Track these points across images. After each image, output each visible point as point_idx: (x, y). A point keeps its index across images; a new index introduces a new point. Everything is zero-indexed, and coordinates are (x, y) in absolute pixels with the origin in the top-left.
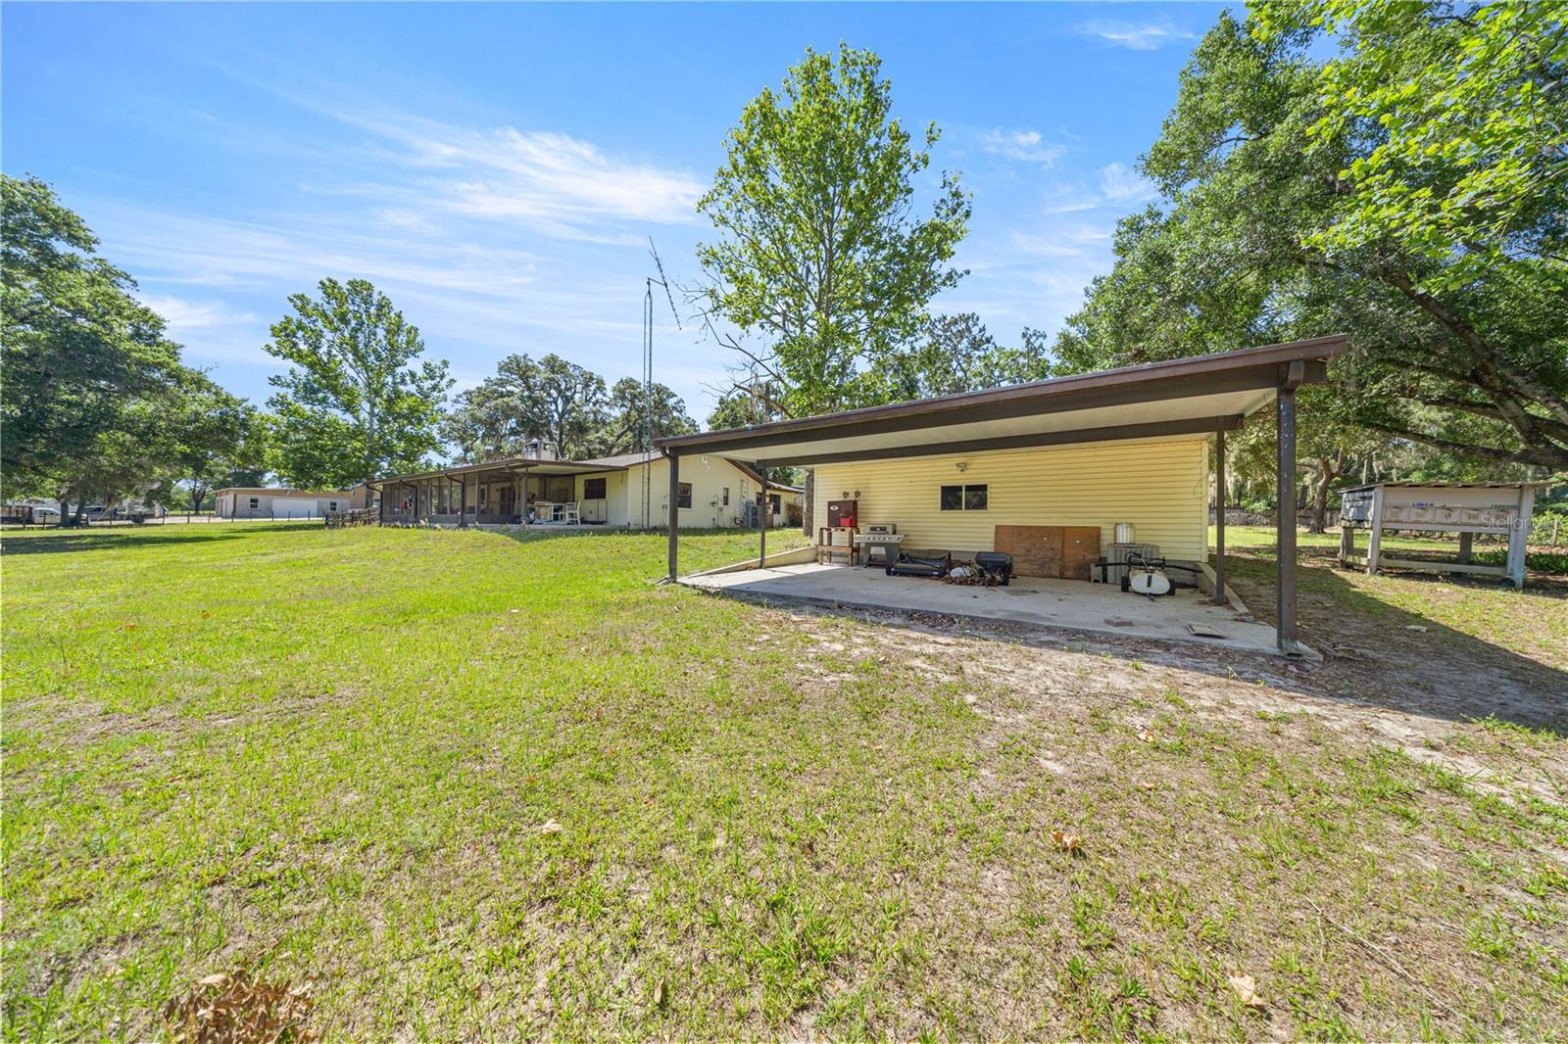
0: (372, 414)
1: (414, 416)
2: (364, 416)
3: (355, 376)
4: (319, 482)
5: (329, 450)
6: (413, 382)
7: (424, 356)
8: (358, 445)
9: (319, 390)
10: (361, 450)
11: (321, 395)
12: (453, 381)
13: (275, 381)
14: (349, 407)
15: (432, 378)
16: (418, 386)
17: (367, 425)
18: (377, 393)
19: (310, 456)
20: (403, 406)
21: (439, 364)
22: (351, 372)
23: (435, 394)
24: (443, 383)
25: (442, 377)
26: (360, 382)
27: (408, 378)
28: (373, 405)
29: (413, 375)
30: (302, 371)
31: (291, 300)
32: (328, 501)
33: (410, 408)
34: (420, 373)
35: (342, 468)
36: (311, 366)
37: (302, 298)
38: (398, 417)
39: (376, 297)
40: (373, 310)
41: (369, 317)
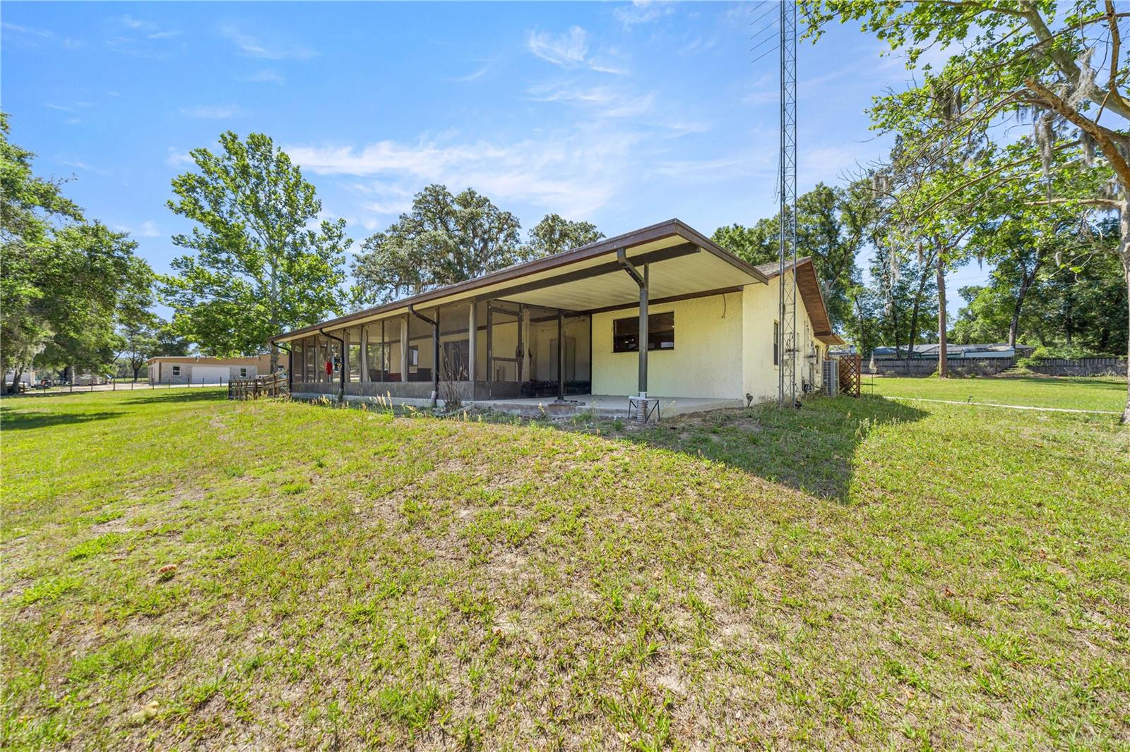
0: (274, 276)
1: (314, 275)
2: (267, 278)
3: (257, 236)
4: (226, 348)
5: (235, 314)
6: (312, 243)
7: (322, 216)
8: (262, 308)
9: (222, 250)
10: (264, 314)
11: (224, 256)
12: (350, 241)
13: (179, 240)
14: (251, 268)
15: (330, 238)
16: (318, 247)
17: (270, 288)
18: (279, 252)
19: (215, 320)
20: (303, 266)
21: (337, 223)
22: (254, 234)
23: (334, 255)
24: (341, 244)
25: (340, 237)
26: (262, 243)
27: (307, 239)
28: (275, 267)
29: (312, 235)
30: (206, 232)
31: (193, 155)
32: (238, 368)
33: (310, 268)
34: (320, 234)
35: (247, 333)
36: (214, 224)
37: (204, 153)
38: (300, 277)
39: (275, 154)
40: (272, 168)
41: (269, 173)
